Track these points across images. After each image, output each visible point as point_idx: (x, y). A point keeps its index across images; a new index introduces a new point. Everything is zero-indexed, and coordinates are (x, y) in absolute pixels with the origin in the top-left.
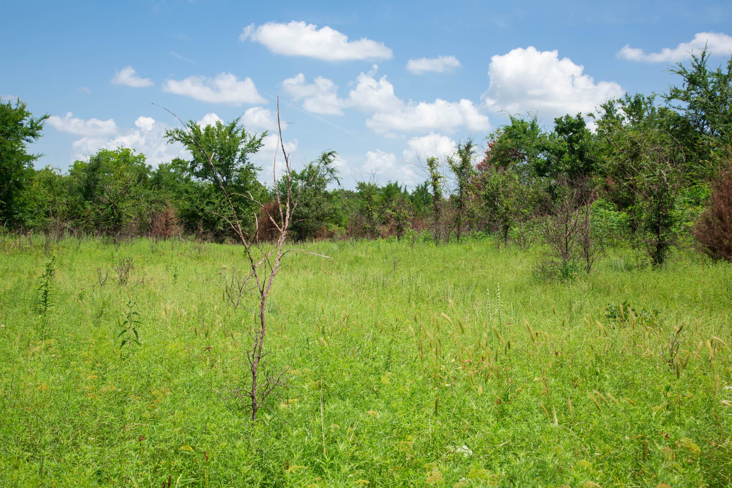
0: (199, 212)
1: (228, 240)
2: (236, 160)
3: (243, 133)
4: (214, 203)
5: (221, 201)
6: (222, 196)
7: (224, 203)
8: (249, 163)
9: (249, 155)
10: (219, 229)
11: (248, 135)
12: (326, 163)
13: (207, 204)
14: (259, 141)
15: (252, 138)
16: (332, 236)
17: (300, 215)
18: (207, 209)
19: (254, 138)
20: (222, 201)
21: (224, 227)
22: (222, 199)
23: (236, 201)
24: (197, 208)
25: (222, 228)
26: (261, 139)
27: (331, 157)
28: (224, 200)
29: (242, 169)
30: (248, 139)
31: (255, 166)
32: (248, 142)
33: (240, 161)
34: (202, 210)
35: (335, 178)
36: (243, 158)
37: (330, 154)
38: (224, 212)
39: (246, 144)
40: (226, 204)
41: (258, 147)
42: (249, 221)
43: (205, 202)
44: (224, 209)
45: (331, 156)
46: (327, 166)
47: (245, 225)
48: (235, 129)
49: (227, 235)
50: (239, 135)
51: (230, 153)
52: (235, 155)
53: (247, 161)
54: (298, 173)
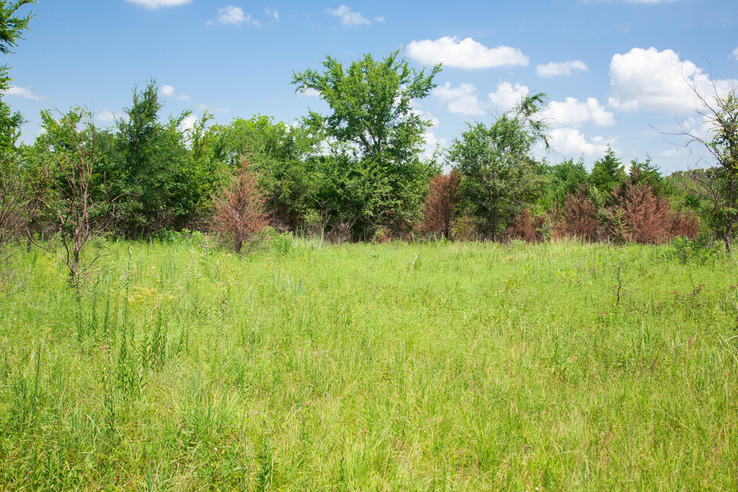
0: (337, 188)
1: (380, 232)
2: (393, 111)
3: (405, 69)
4: (359, 175)
5: (370, 172)
6: (374, 164)
7: (375, 174)
8: (412, 115)
9: (412, 103)
10: (367, 215)
11: (412, 72)
12: (528, 113)
13: (350, 177)
14: (429, 81)
15: (418, 74)
16: (541, 223)
17: (492, 193)
18: (350, 183)
19: (422, 75)
20: (373, 171)
21: (374, 211)
22: (373, 168)
23: (393, 172)
24: (334, 181)
25: (371, 213)
26: (432, 77)
27: (536, 103)
28: (375, 170)
29: (401, 125)
30: (411, 78)
31: (422, 119)
32: (413, 82)
33: (399, 112)
34: (343, 185)
35: (542, 136)
36: (403, 107)
37: (535, 98)
38: (376, 188)
39: (409, 85)
40: (379, 176)
41: (426, 90)
42: (413, 202)
43: (347, 174)
44: (375, 185)
45: (537, 101)
46: (530, 117)
47: (406, 208)
48: (393, 67)
49: (379, 224)
50: (400, 72)
51: (384, 99)
52: (392, 102)
53: (409, 112)
54: (488, 128)
